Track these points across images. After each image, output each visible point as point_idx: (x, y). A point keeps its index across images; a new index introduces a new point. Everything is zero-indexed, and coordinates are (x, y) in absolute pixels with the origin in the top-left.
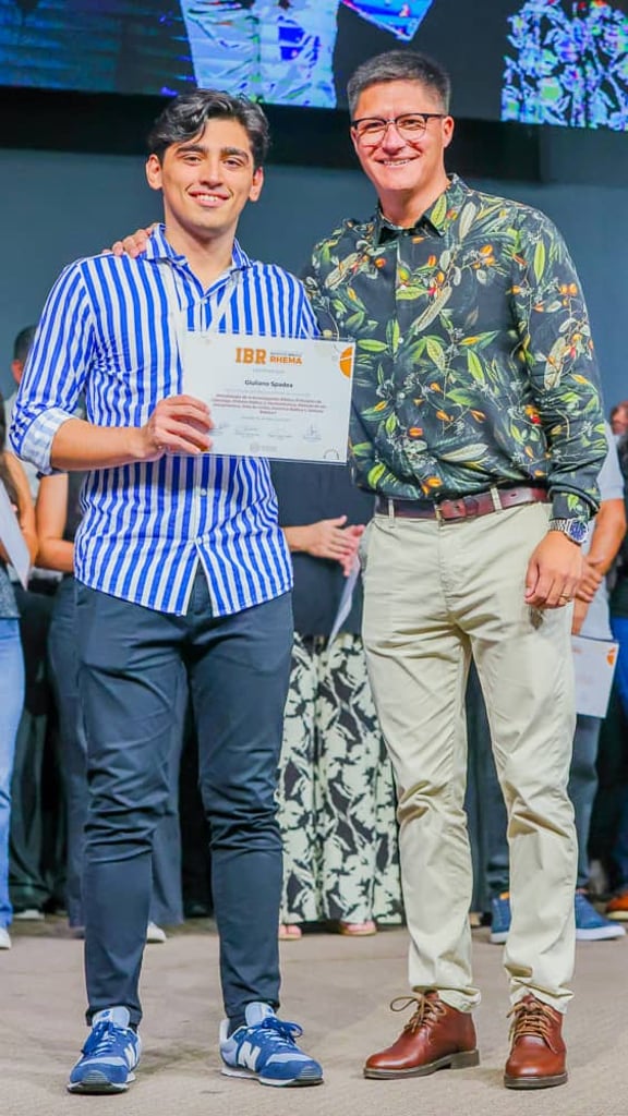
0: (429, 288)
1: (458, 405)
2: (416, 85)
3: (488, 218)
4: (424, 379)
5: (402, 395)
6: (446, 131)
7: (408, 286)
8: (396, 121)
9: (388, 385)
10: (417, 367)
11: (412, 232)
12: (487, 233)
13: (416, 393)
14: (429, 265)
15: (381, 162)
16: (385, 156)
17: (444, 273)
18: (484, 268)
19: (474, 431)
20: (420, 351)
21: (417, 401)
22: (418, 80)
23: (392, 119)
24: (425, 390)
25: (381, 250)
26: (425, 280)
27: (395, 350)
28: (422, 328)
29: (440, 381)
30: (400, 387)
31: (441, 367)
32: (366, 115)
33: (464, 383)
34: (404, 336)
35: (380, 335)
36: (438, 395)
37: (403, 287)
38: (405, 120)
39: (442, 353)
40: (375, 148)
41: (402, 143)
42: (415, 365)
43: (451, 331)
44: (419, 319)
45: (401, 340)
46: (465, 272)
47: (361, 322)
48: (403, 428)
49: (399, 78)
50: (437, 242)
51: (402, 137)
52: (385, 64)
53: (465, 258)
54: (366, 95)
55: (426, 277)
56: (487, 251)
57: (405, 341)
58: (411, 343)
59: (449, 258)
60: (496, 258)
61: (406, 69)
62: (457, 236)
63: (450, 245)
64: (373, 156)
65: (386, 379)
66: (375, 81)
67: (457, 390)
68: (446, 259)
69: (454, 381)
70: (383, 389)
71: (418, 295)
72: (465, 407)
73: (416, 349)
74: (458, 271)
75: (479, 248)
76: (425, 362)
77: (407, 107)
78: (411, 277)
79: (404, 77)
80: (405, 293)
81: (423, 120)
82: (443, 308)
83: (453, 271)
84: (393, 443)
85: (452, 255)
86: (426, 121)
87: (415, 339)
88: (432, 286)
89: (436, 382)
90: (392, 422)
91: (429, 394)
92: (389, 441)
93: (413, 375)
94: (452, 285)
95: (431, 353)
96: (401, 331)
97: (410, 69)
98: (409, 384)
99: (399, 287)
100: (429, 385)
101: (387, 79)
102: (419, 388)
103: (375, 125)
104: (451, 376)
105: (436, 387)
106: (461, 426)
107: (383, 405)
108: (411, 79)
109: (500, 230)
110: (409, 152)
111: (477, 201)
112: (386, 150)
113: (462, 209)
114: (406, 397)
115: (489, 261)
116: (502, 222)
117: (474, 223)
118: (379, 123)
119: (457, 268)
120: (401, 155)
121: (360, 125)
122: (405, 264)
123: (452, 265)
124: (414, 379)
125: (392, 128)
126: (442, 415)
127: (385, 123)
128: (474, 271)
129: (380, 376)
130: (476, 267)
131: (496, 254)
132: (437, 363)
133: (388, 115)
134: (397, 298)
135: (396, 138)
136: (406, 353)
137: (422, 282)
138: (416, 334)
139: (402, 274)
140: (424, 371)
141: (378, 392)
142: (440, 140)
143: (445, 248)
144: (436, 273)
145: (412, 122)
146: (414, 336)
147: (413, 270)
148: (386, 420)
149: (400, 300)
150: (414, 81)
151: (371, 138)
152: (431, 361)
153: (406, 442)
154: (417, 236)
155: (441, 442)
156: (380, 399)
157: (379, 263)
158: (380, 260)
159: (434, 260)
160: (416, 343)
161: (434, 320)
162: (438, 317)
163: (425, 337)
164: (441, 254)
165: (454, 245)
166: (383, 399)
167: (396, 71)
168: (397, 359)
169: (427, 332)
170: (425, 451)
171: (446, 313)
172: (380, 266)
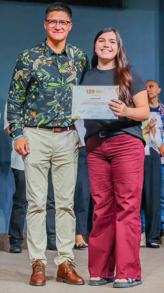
0: (68, 70)
2: (66, 13)
3: (77, 53)
5: (63, 99)
7: (61, 69)
8: (60, 22)
9: (59, 95)
10: (68, 91)
11: (59, 54)
12: (79, 58)
13: (66, 99)
14: (66, 64)
15: (54, 32)
16: (55, 31)
17: (72, 67)
18: (80, 67)
20: (69, 87)
21: (66, 101)
22: (66, 12)
23: (59, 21)
24: (69, 98)
25: (50, 58)
26: (66, 68)
27: (62, 86)
28: (70, 81)
30: (63, 96)
32: (51, 19)
34: (64, 83)
35: (56, 82)
37: (60, 69)
38: (62, 22)
40: (53, 28)
41: (60, 28)
42: (67, 91)
44: (69, 78)
45: (63, 83)
47: (49, 78)
49: (61, 10)
50: (66, 58)
51: (60, 26)
52: (58, 6)
53: (76, 64)
54: (51, 13)
55: (67, 67)
56: (80, 63)
57: (64, 84)
58: (66, 85)
59: (72, 63)
60: (82, 65)
61: (64, 8)
62: (72, 58)
63: (71, 60)
64: (52, 31)
65: (58, 93)
66: (55, 10)
68: (70, 63)
70: (56, 96)
71: (66, 72)
76: (70, 90)
77: (63, 19)
78: (62, 67)
79: (63, 10)
80: (62, 71)
81: (67, 23)
82: (76, 77)
83: (74, 67)
84: (55, 111)
86: (68, 23)
87: (68, 83)
88: (69, 70)
91: (69, 99)
92: (55, 110)
94: (76, 71)
96: (63, 81)
97: (65, 8)
98: (65, 96)
99: (59, 69)
100: (70, 97)
101: (58, 10)
102: (67, 97)
103: (53, 22)
107: (55, 101)
108: (65, 11)
110: (61, 31)
111: (71, 47)
112: (56, 29)
114: (64, 99)
115: (81, 65)
116: (81, 55)
117: (75, 54)
118: (55, 21)
119: (75, 67)
120: (60, 31)
121: (50, 21)
122: (59, 63)
123: (73, 65)
125: (58, 23)
126: (70, 105)
127: (56, 22)
129: (56, 92)
130: (79, 67)
131: (82, 63)
133: (57, 20)
134: (60, 72)
135: (59, 26)
136: (65, 87)
137: (65, 69)
138: (68, 82)
139: (59, 66)
140: (69, 93)
141: (54, 97)
142: (69, 29)
143: (69, 60)
145: (63, 23)
146: (67, 83)
147: (62, 65)
148: (55, 105)
149: (61, 73)
150: (65, 12)
151: (52, 25)
152: (71, 90)
153: (60, 111)
154: (60, 56)
155: (67, 112)
156: (55, 99)
157: (51, 62)
158: (51, 61)
159: (67, 63)
160: (68, 85)
161: (73, 80)
162: (75, 79)
163: (70, 84)
164: (69, 62)
165: (72, 60)
166: (56, 99)
167: (61, 8)
168: (63, 88)
169: (71, 82)
170: (63, 115)
171: (77, 79)
172: (51, 63)
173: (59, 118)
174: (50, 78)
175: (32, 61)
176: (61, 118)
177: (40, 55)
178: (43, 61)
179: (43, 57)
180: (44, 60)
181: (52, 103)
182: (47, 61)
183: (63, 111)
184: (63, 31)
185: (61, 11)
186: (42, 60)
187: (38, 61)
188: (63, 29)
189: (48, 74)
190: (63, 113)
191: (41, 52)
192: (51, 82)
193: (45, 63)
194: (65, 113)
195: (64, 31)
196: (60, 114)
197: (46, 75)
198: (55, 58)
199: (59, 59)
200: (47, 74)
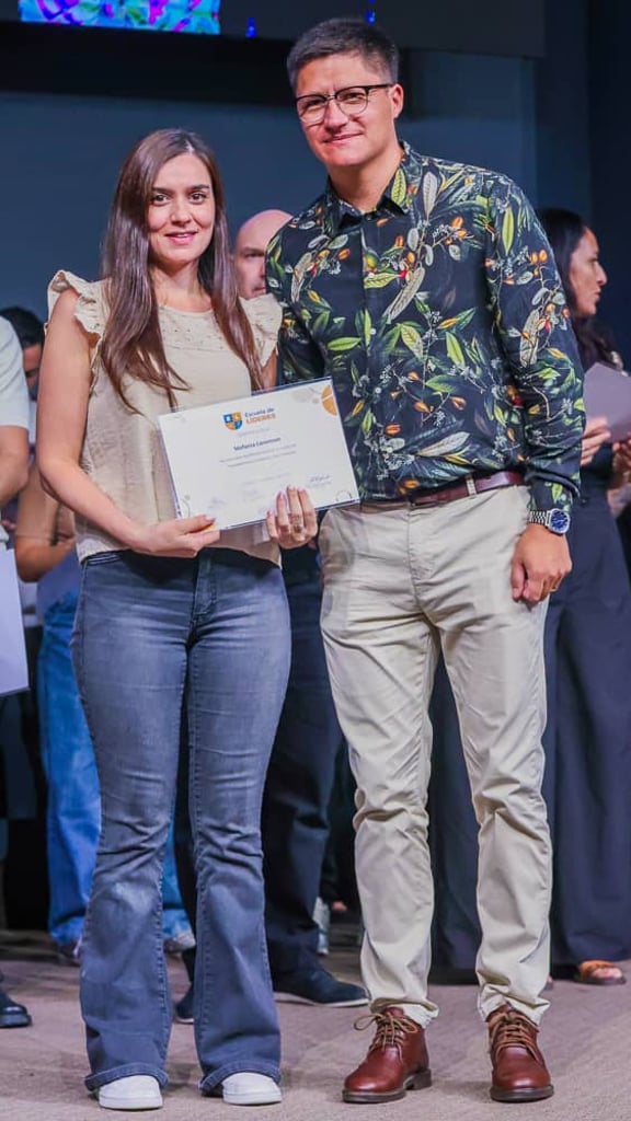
0: (399, 271)
1: (439, 393)
2: (356, 55)
3: (452, 189)
4: (402, 370)
5: (378, 390)
6: (395, 101)
7: (376, 273)
8: (336, 96)
9: (364, 381)
10: (392, 358)
11: (373, 214)
12: (456, 204)
13: (393, 385)
14: (398, 246)
15: (326, 142)
16: (328, 136)
17: (413, 252)
18: (456, 242)
19: (454, 420)
20: (394, 341)
21: (394, 395)
22: (357, 51)
23: (332, 94)
24: (402, 381)
25: (342, 240)
26: (394, 263)
27: (368, 342)
28: (395, 314)
29: (419, 370)
30: (375, 381)
31: (419, 354)
32: (306, 93)
33: (443, 369)
34: (375, 325)
35: (351, 330)
36: (417, 384)
37: (371, 275)
38: (346, 94)
39: (419, 339)
40: (320, 124)
41: (346, 119)
42: (390, 356)
43: (428, 316)
44: (392, 306)
45: (373, 331)
46: (437, 250)
47: (328, 321)
48: (380, 425)
50: (402, 221)
51: (343, 112)
53: (435, 235)
54: (305, 72)
55: (396, 260)
56: (458, 223)
57: (377, 332)
58: (384, 334)
59: (417, 236)
60: (468, 230)
61: (344, 39)
62: (423, 212)
63: (417, 222)
64: (318, 137)
65: (360, 375)
66: (311, 57)
67: (437, 378)
68: (413, 237)
69: (433, 367)
70: (358, 388)
71: (388, 281)
72: (445, 394)
73: (390, 338)
74: (429, 249)
75: (449, 221)
76: (401, 351)
77: (347, 81)
78: (379, 263)
79: (342, 50)
80: (375, 281)
81: (363, 91)
82: (418, 291)
83: (424, 248)
84: (370, 444)
85: (420, 232)
86: (368, 93)
87: (389, 328)
88: (402, 268)
89: (413, 371)
90: (369, 420)
91: (407, 384)
92: (367, 443)
93: (389, 367)
94: (424, 265)
95: (407, 340)
96: (372, 322)
98: (385, 378)
99: (366, 275)
100: (406, 375)
101: (324, 54)
102: (395, 380)
103: (316, 102)
104: (430, 364)
105: (414, 375)
106: (441, 415)
107: (359, 406)
108: (350, 50)
109: (468, 199)
110: (352, 127)
111: (436, 171)
112: (329, 129)
113: (422, 182)
114: (383, 391)
115: (462, 234)
116: (469, 190)
117: (439, 195)
118: (320, 99)
119: (427, 246)
120: (345, 131)
122: (371, 251)
123: (422, 244)
124: (391, 371)
125: (333, 103)
126: (421, 406)
127: (325, 99)
128: (447, 247)
129: (354, 372)
130: (448, 242)
131: (466, 226)
132: (415, 350)
133: (328, 91)
134: (366, 287)
135: (339, 114)
136: (380, 345)
137: (391, 266)
138: (389, 322)
139: (369, 261)
140: (400, 361)
141: (353, 392)
143: (411, 226)
144: (405, 255)
145: (354, 95)
146: (388, 325)
147: (380, 255)
149: (369, 289)
150: (353, 53)
151: (312, 118)
152: (408, 349)
153: (383, 440)
154: (380, 218)
155: (421, 436)
156: (356, 400)
157: (343, 255)
158: (344, 251)
159: (401, 241)
160: (390, 333)
161: (408, 306)
162: (413, 300)
163: (399, 325)
164: (407, 233)
165: (420, 222)
166: (359, 399)
167: (332, 43)
168: (371, 352)
169: (401, 318)
170: (402, 449)
171: (422, 296)
172: (344, 257)
173: (394, 467)
174: (331, 322)
175: (289, 269)
176: (399, 462)
177: (314, 238)
178: (320, 258)
179: (322, 242)
180: (323, 254)
181: (355, 417)
182: (333, 253)
183: (395, 436)
184: (362, 129)
185: (335, 55)
186: (315, 258)
187: (305, 264)
188: (356, 120)
189: (327, 305)
190: (400, 443)
191: (318, 222)
192: (334, 339)
193: (323, 265)
194: (410, 442)
195: (361, 124)
196: (390, 450)
197: (319, 315)
198: (358, 232)
199: (372, 232)
200: (321, 310)
